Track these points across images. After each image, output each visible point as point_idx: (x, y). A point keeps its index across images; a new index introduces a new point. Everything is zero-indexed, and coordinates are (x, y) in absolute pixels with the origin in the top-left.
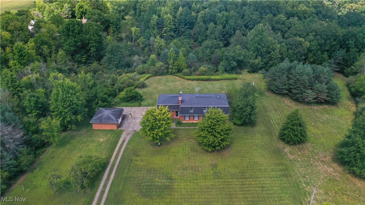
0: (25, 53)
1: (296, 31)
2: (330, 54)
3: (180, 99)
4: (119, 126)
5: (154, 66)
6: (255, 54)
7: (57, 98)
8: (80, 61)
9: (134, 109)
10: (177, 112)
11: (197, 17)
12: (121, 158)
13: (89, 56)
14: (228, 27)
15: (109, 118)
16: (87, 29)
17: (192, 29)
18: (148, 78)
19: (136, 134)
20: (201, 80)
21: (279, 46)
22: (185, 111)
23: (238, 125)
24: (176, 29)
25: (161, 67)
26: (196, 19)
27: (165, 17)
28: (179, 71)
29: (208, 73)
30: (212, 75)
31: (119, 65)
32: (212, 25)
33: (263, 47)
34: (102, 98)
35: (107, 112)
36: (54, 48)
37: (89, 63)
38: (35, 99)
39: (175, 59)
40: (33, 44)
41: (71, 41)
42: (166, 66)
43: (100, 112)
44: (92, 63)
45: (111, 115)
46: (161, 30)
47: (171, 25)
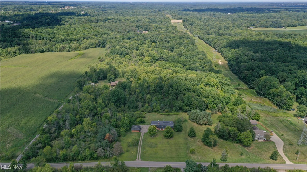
3: (159, 123)
4: (140, 131)
5: (148, 109)
6: (186, 105)
9: (143, 126)
10: (157, 127)
12: (143, 140)
13: (120, 103)
14: (178, 91)
17: (162, 89)
18: (145, 114)
19: (145, 134)
20: (166, 115)
21: (196, 102)
22: (160, 127)
23: (176, 131)
24: (155, 89)
25: (150, 109)
26: (164, 85)
27: (151, 84)
28: (157, 111)
29: (168, 112)
30: (170, 113)
32: (171, 89)
33: (189, 103)
34: (132, 122)
39: (156, 106)
42: (152, 109)
43: (134, 127)
44: (121, 106)
45: (137, 128)
47: (153, 88)
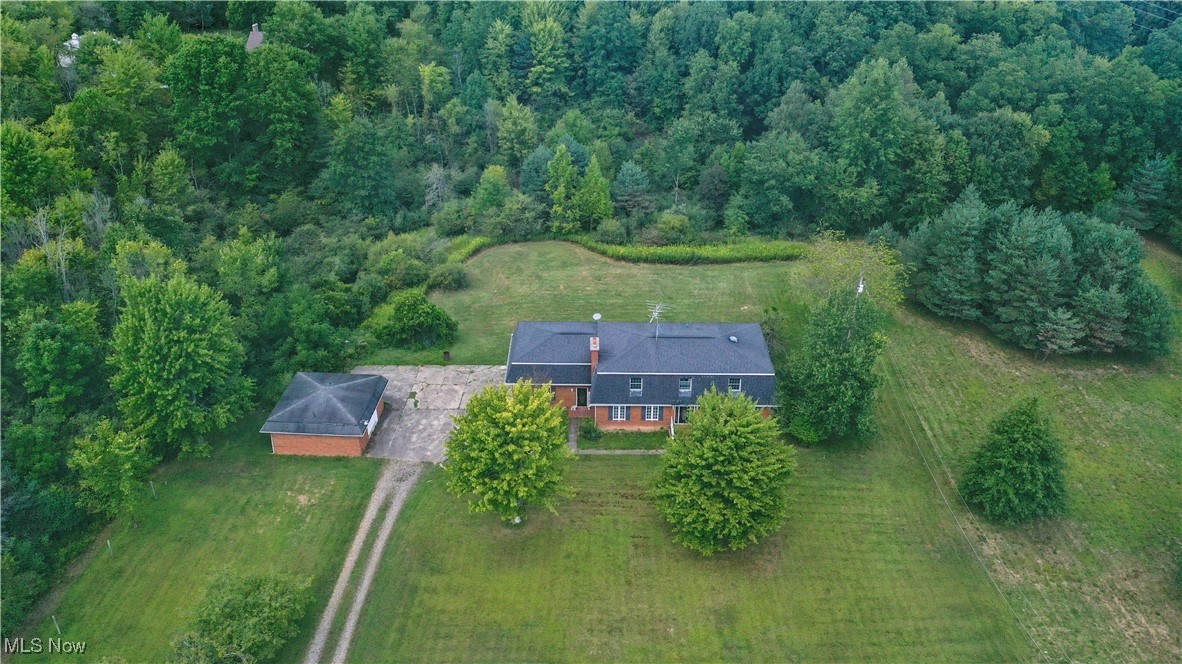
0: (35, 158)
1: (1001, 85)
2: (1122, 170)
3: (595, 345)
4: (369, 444)
5: (500, 205)
6: (855, 170)
7: (136, 343)
8: (238, 185)
9: (426, 372)
10: (582, 392)
11: (648, 29)
12: (375, 580)
13: (269, 166)
14: (758, 68)
15: (331, 416)
16: (259, 73)
17: (628, 71)
18: (476, 251)
19: (431, 474)
20: (666, 262)
21: (941, 140)
22: (615, 390)
23: (807, 446)
24: (575, 70)
25: (524, 209)
26: (645, 36)
27: (537, 27)
28: (588, 224)
29: (690, 237)
30: (704, 243)
31: (375, 200)
32: (701, 59)
33: (889, 144)
34: (308, 333)
35: (324, 393)
36: (143, 138)
37: (270, 192)
38: (56, 345)
39: (573, 185)
40: (66, 125)
41: (202, 114)
42: (541, 207)
43: (300, 391)
44: (278, 192)
45: (339, 405)
46: (521, 73)
47: (556, 57)
